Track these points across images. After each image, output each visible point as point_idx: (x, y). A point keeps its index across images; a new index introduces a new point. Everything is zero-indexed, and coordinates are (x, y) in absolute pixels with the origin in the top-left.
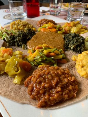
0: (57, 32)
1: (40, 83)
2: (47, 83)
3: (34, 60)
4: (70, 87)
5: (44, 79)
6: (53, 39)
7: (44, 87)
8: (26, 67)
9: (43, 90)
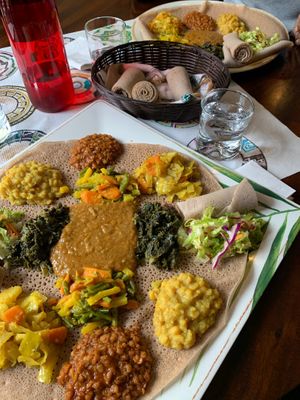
0: (122, 198)
1: (85, 381)
2: (96, 381)
3: (72, 315)
4: (135, 380)
5: (91, 372)
6: (111, 233)
7: (92, 389)
8: (57, 340)
9: (91, 393)
